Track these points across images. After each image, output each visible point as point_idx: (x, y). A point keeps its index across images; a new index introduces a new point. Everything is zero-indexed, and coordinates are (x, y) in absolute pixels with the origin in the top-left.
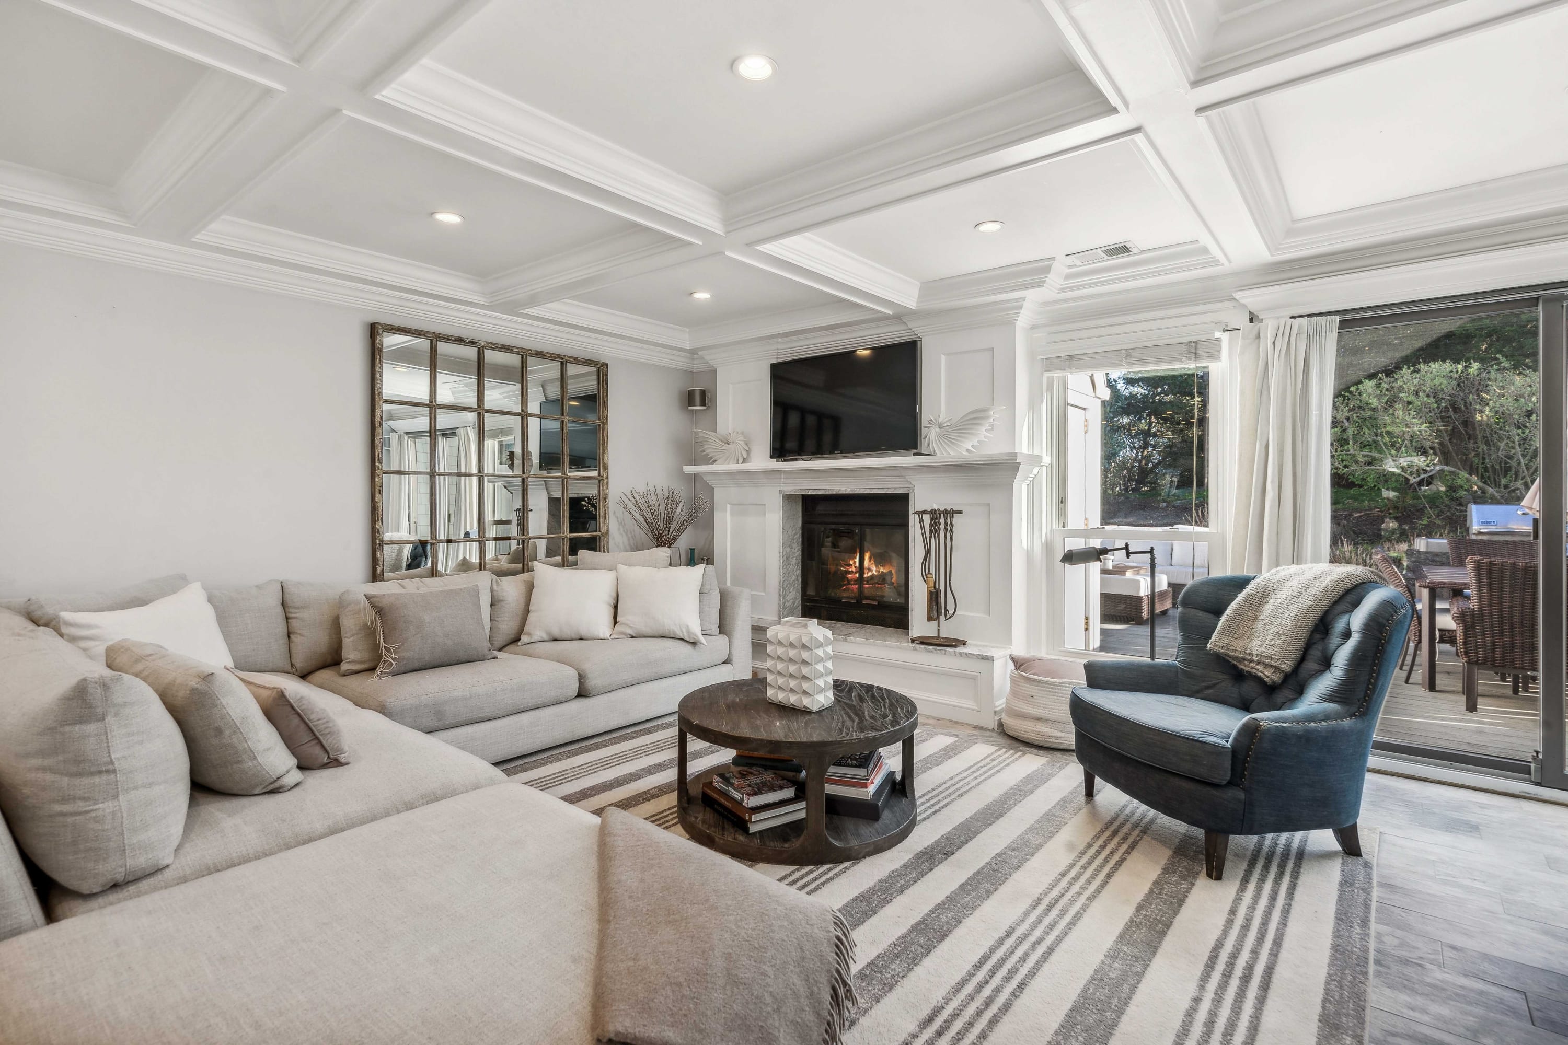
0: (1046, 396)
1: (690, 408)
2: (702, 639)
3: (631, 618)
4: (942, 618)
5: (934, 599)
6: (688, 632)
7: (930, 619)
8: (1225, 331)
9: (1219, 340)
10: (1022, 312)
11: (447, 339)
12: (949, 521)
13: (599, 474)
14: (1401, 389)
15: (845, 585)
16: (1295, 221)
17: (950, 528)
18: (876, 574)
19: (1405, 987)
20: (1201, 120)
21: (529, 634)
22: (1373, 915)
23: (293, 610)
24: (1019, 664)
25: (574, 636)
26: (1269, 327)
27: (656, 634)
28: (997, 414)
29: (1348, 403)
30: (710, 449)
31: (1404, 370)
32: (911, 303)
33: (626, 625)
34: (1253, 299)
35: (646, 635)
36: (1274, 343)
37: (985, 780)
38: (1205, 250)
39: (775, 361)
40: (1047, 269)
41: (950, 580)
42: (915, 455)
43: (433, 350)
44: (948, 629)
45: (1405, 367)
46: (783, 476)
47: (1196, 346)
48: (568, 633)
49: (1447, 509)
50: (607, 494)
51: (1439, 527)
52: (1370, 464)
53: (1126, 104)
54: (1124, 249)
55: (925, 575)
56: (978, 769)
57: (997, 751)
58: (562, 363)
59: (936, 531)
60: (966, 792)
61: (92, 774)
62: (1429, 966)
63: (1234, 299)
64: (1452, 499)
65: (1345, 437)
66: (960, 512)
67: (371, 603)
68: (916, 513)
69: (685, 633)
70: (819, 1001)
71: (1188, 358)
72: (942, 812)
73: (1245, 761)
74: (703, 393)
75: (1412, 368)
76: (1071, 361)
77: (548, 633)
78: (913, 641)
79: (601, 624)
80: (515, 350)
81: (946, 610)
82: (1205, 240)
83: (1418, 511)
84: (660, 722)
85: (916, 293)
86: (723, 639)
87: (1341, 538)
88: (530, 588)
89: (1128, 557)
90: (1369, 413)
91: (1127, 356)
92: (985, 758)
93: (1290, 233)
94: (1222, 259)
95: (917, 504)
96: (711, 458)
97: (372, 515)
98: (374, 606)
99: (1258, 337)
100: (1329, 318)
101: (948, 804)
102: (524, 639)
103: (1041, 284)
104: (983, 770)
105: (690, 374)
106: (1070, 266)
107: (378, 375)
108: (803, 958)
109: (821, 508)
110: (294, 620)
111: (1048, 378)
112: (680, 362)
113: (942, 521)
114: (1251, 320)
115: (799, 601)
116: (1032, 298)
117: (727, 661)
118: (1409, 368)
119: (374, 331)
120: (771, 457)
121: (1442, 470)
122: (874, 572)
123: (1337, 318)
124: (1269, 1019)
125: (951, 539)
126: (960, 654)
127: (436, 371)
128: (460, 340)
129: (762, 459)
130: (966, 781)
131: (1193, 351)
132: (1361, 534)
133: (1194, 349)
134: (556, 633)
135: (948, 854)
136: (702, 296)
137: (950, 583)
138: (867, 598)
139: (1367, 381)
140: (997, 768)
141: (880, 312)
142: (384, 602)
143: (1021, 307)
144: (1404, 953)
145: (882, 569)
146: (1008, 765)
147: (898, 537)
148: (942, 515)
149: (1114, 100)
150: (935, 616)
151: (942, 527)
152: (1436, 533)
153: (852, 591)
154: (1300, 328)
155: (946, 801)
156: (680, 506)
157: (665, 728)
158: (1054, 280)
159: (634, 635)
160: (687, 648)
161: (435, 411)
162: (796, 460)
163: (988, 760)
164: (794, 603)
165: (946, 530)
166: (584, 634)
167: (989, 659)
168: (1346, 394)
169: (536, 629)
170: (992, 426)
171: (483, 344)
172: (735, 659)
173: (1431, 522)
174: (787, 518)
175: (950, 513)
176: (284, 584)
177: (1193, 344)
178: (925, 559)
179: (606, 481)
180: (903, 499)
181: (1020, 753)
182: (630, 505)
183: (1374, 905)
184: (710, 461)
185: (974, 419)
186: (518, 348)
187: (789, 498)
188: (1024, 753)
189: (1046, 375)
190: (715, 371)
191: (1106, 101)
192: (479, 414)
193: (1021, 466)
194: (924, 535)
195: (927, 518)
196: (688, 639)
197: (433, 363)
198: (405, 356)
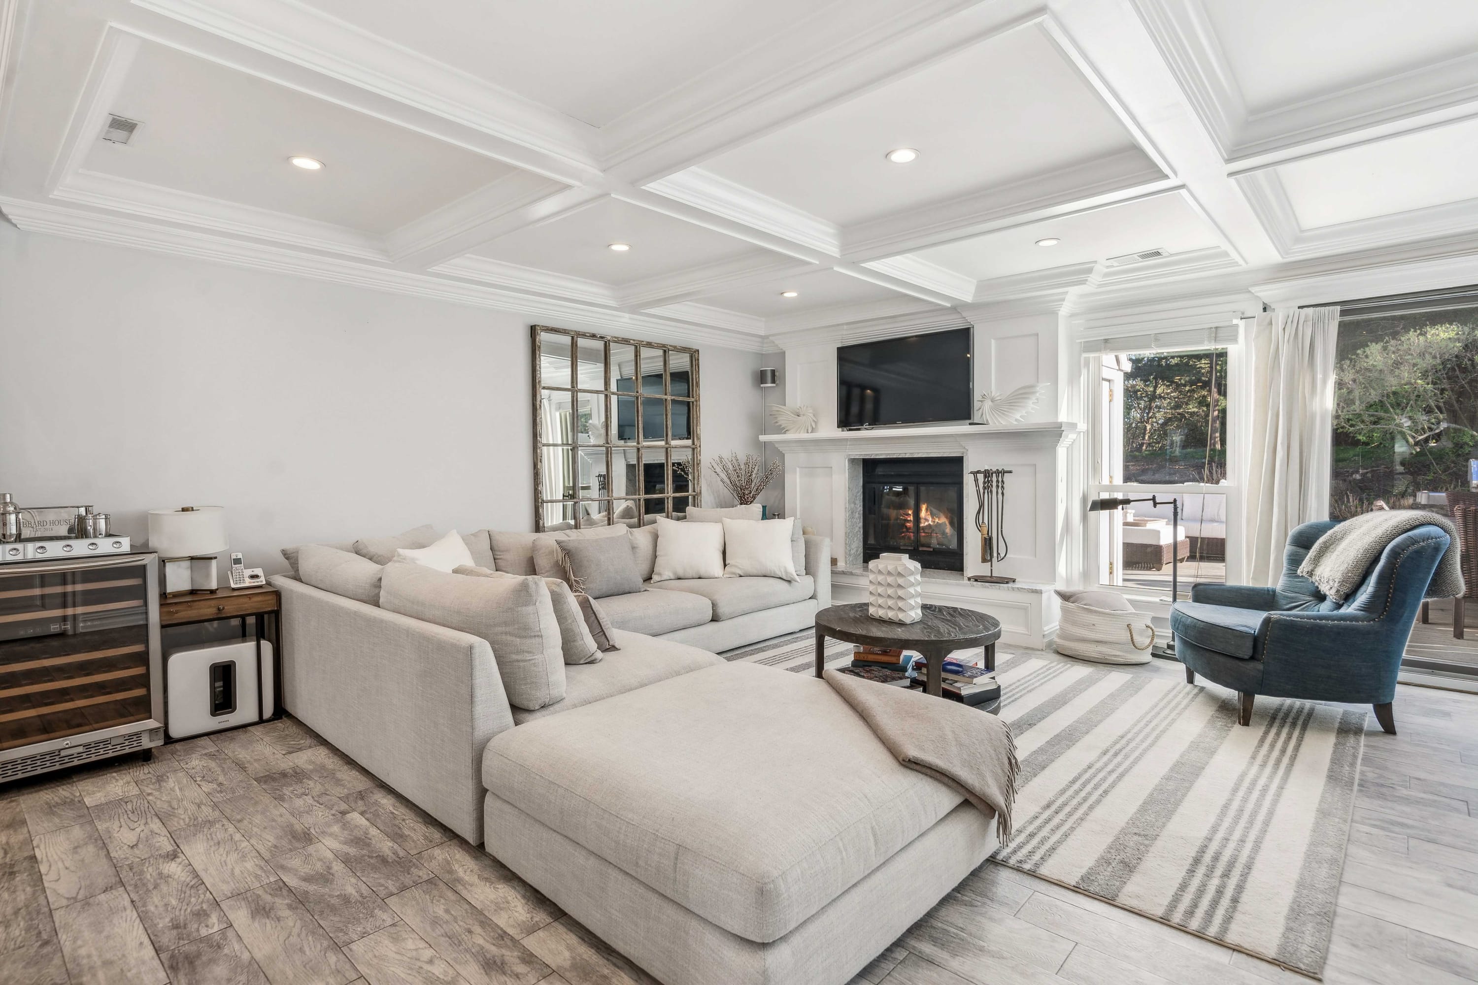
0: (1084, 372)
1: (762, 385)
2: (797, 578)
3: (738, 561)
4: (995, 559)
5: (987, 543)
6: (786, 572)
7: (984, 560)
8: (1241, 319)
9: (1237, 326)
10: (1064, 303)
11: (584, 335)
12: (1000, 479)
13: (693, 444)
14: (1408, 352)
15: (903, 532)
16: (1302, 231)
17: (1001, 485)
18: (931, 523)
19: (1379, 797)
20: (1232, 181)
21: (659, 574)
22: (1359, 761)
23: (499, 553)
24: (1066, 597)
25: (695, 576)
26: (1279, 317)
27: (760, 574)
28: (1043, 389)
29: (1354, 366)
30: (782, 421)
31: (1411, 333)
32: (968, 298)
33: (735, 566)
34: (1268, 293)
35: (751, 574)
36: (1284, 329)
37: (1045, 682)
38: (1226, 254)
39: (840, 345)
40: (1090, 271)
41: (1002, 528)
42: (970, 424)
43: (574, 344)
44: (999, 569)
45: (1412, 330)
46: (849, 443)
47: (1216, 331)
48: (690, 573)
49: (1453, 465)
50: (700, 461)
51: (1445, 482)
52: (1375, 423)
53: (1175, 173)
54: (1158, 254)
55: (979, 527)
56: (1038, 675)
57: (1049, 663)
58: (665, 351)
59: (989, 487)
60: (1033, 689)
61: (531, 637)
62: (1398, 788)
63: (1250, 292)
64: (1459, 455)
65: (1351, 397)
66: (1010, 472)
67: (561, 547)
68: (971, 473)
69: (783, 574)
70: (1003, 763)
71: (1210, 341)
72: (1018, 701)
73: (1264, 644)
74: (773, 372)
75: (1419, 332)
76: (1107, 344)
77: (675, 573)
78: (969, 579)
79: (715, 567)
80: (632, 342)
81: (998, 554)
82: (1225, 246)
83: (1425, 467)
84: (767, 643)
85: (972, 289)
86: (810, 579)
87: (1347, 494)
88: (656, 537)
89: (1155, 506)
90: (1376, 374)
91: (1156, 340)
92: (1042, 668)
93: (1298, 240)
94: (1241, 262)
95: (970, 465)
96: (784, 428)
97: (535, 480)
98: (563, 549)
99: (1271, 323)
100: (1331, 308)
101: (1021, 696)
102: (655, 578)
103: (1083, 282)
104: (1042, 676)
105: (762, 356)
106: (1108, 267)
107: (538, 367)
108: (991, 739)
109: (880, 471)
110: (499, 561)
111: (1085, 358)
112: (753, 346)
113: (994, 479)
114: (1265, 309)
115: (861, 550)
116: (1073, 292)
117: (813, 597)
118: (1415, 331)
119: (533, 331)
120: (838, 427)
121: (1448, 428)
122: (930, 522)
123: (1338, 308)
124: (1282, 809)
125: (1003, 494)
126: (1013, 589)
127: (577, 362)
128: (593, 336)
129: (829, 428)
130: (1031, 682)
131: (1213, 335)
132: (1367, 489)
133: (1215, 332)
134: (681, 573)
135: (1031, 725)
136: (791, 295)
137: (1002, 531)
138: (923, 545)
139: (1374, 344)
140: (1054, 674)
141: (940, 305)
142: (571, 546)
143: (1063, 300)
144: (1381, 781)
145: (937, 520)
146: (1061, 672)
147: (952, 493)
148: (994, 475)
149: (1166, 170)
150: (989, 558)
151: (994, 484)
152: (1442, 488)
153: (909, 538)
154: (1306, 316)
155: (1019, 695)
156: (756, 469)
157: (774, 648)
158: (1094, 279)
159: (742, 574)
160: (786, 584)
161: (577, 395)
162: (859, 429)
163: (1045, 669)
164: (857, 551)
165: (998, 486)
166: (703, 574)
167: (1038, 592)
168: (1353, 357)
169: (664, 570)
170: (1037, 399)
171: (609, 338)
172: (820, 595)
173: (1437, 477)
174: (852, 478)
175: (1001, 473)
176: (490, 533)
177: (1214, 329)
178: (979, 512)
179: (699, 449)
180: (958, 462)
181: (1069, 665)
182: (718, 470)
183: (1360, 756)
184: (781, 430)
185: (1022, 395)
186: (634, 340)
187: (853, 461)
188: (1072, 666)
189: (1085, 355)
190: (784, 353)
191: (1160, 171)
192: (606, 396)
193: (1064, 433)
194: (978, 492)
195: (981, 477)
196: (784, 577)
197: (574, 356)
198: (555, 350)
